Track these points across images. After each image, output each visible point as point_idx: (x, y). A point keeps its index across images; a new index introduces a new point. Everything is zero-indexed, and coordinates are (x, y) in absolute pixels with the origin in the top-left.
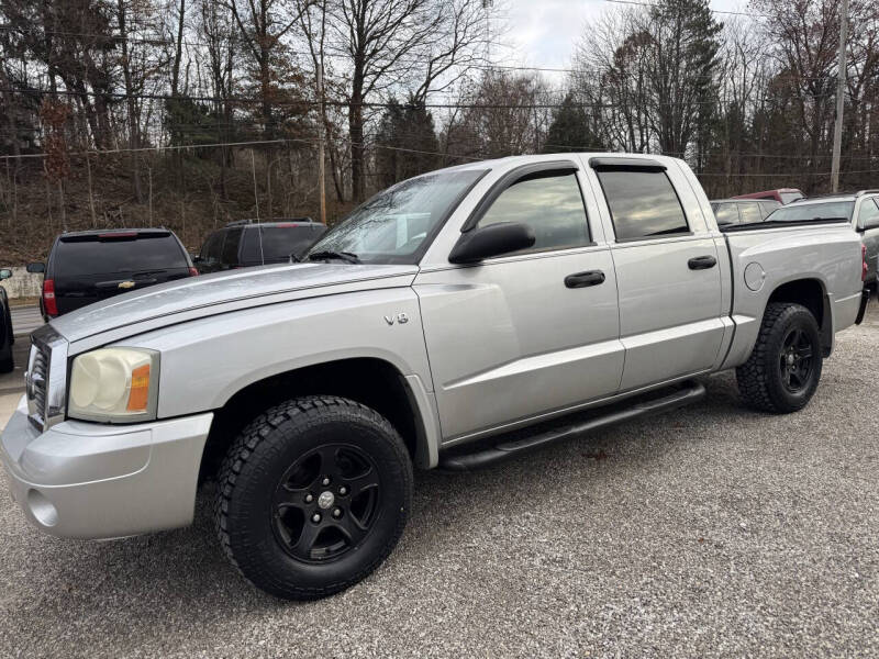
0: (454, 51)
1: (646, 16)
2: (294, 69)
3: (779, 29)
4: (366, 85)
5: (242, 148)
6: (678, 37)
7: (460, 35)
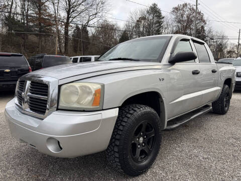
0: (96, 14)
1: (146, 12)
2: (48, 13)
3: (177, 20)
4: (70, 20)
5: (31, 34)
6: (153, 19)
7: (98, 10)
